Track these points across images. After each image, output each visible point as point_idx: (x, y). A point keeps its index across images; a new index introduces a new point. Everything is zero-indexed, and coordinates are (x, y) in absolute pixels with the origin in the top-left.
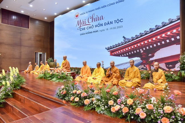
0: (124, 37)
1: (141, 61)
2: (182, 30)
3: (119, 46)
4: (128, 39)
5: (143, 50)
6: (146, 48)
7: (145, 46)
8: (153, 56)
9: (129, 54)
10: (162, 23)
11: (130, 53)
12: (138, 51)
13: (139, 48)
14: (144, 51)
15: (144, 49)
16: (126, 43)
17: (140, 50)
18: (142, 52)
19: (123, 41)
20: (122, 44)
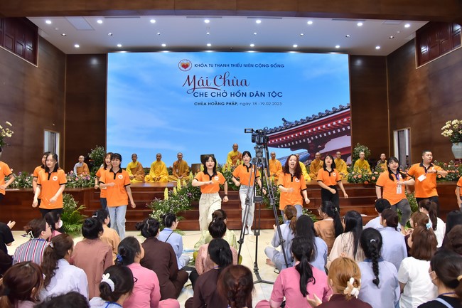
0: (283, 119)
1: (308, 154)
2: (352, 119)
3: (276, 131)
4: (290, 123)
5: (310, 139)
6: (314, 138)
7: (313, 134)
8: (323, 148)
9: (291, 144)
10: (333, 108)
11: (293, 143)
12: (304, 140)
13: (305, 136)
14: (312, 141)
15: (312, 138)
16: (286, 128)
17: (306, 140)
18: (310, 142)
19: (282, 125)
20: (281, 130)
